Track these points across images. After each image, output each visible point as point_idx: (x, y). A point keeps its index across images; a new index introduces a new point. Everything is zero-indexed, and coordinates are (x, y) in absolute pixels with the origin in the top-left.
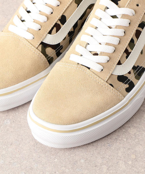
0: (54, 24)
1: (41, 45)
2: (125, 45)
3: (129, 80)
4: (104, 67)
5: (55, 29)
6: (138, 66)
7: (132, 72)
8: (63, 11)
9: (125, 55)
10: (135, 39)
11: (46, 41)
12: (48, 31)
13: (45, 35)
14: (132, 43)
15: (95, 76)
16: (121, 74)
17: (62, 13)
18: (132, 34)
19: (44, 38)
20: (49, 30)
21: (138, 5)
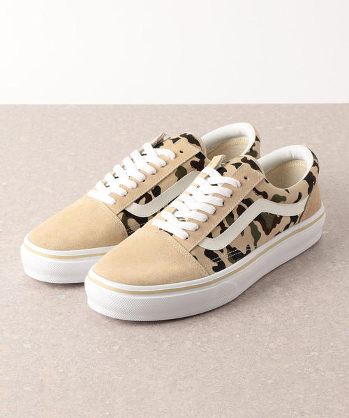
0: (143, 193)
1: (123, 213)
2: (222, 217)
3: (219, 259)
4: (190, 235)
5: (144, 199)
6: (235, 248)
7: (226, 251)
8: (159, 181)
9: (220, 229)
10: (235, 214)
11: (130, 210)
12: (135, 199)
13: (129, 203)
14: (230, 218)
15: (178, 244)
16: (210, 248)
17: (157, 182)
18: (232, 207)
19: (128, 206)
20: (137, 198)
21: (246, 178)
